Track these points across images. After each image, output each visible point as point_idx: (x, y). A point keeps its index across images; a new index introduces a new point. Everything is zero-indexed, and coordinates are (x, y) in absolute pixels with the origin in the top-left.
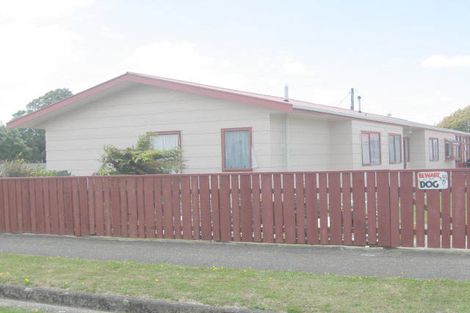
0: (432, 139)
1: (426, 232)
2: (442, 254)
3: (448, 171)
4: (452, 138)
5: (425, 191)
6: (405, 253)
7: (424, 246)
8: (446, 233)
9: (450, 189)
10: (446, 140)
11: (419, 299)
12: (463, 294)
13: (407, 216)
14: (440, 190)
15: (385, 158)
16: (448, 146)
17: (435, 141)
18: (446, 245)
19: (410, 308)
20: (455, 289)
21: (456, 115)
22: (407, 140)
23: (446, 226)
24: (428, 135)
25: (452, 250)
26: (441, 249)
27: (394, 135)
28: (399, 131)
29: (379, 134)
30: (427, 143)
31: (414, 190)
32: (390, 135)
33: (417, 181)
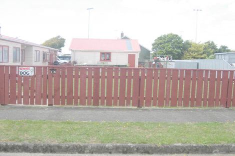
0: (36, 51)
1: (22, 97)
2: (30, 108)
3: (34, 67)
4: (47, 51)
5: (22, 76)
6: (12, 107)
7: (21, 104)
8: (32, 97)
9: (35, 76)
10: (43, 52)
11: (12, 130)
12: (34, 127)
13: (13, 89)
14: (30, 76)
15: (11, 59)
16: (44, 55)
17: (38, 52)
18: (32, 103)
19: (7, 135)
20: (31, 125)
21: (52, 40)
22: (23, 51)
23: (32, 93)
24: (34, 49)
25: (35, 105)
26: (30, 105)
27: (16, 48)
28: (19, 46)
29: (8, 47)
30: (34, 52)
31: (17, 76)
32: (14, 47)
33: (18, 71)
